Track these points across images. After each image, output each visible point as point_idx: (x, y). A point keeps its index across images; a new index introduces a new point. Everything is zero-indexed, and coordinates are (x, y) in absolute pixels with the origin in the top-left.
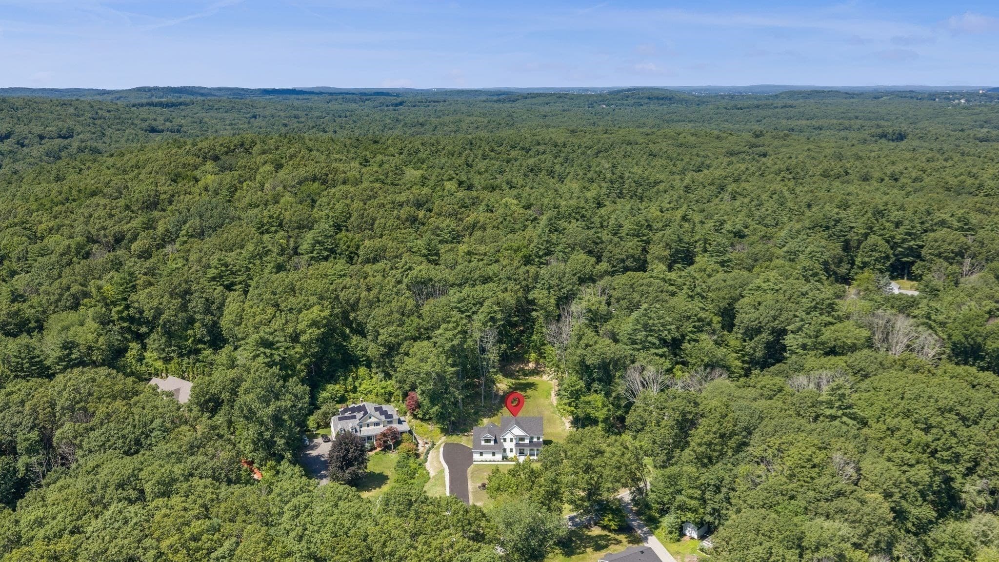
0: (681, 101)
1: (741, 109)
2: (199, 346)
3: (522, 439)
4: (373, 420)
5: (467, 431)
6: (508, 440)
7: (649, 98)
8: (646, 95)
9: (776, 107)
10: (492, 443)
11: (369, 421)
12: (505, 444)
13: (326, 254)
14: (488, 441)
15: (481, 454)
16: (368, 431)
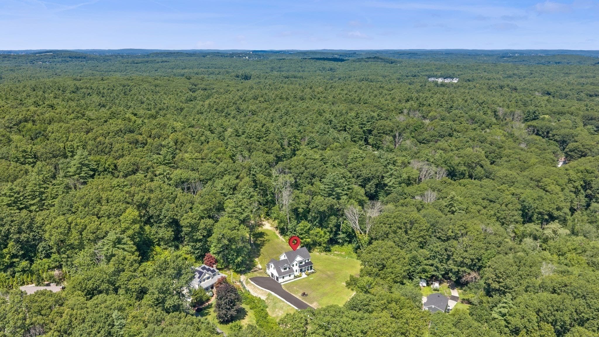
0: (92, 59)
1: (137, 63)
2: (15, 260)
3: (301, 263)
4: (207, 275)
5: (251, 269)
6: (295, 265)
7: (70, 57)
8: (68, 55)
9: (158, 62)
10: (288, 269)
11: (205, 277)
12: (293, 268)
13: (92, 173)
14: (285, 269)
15: (283, 278)
16: (205, 284)
